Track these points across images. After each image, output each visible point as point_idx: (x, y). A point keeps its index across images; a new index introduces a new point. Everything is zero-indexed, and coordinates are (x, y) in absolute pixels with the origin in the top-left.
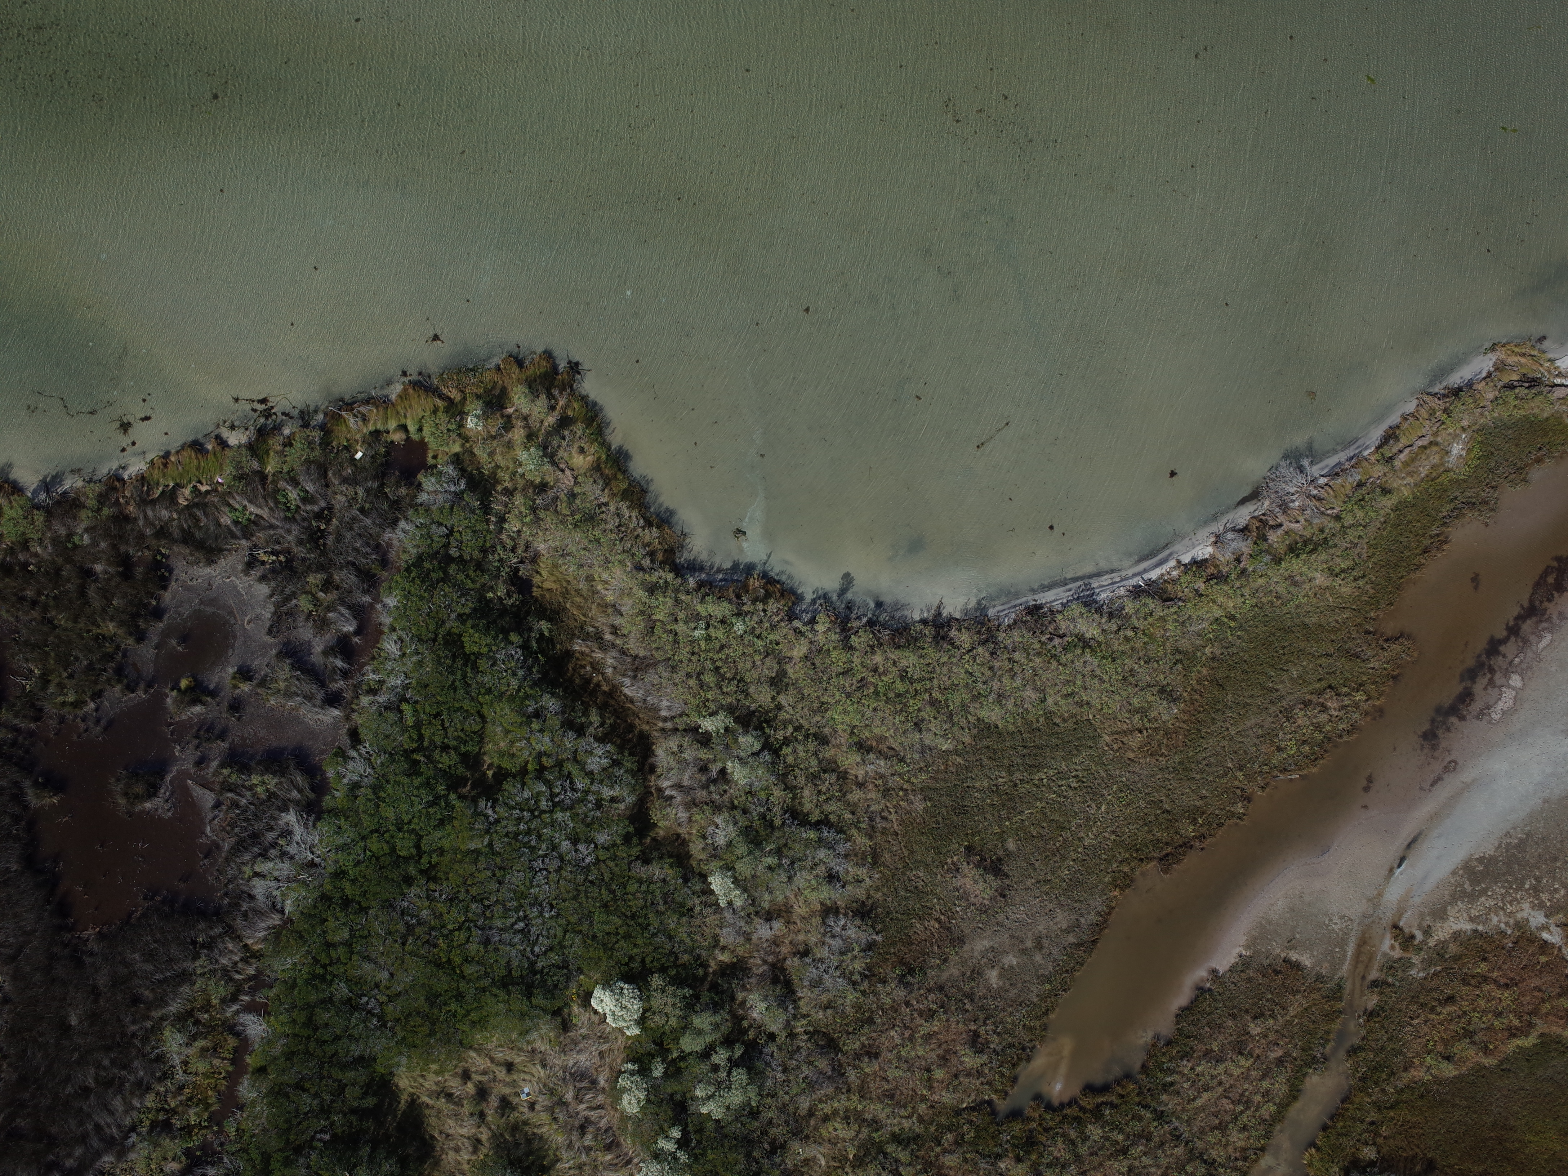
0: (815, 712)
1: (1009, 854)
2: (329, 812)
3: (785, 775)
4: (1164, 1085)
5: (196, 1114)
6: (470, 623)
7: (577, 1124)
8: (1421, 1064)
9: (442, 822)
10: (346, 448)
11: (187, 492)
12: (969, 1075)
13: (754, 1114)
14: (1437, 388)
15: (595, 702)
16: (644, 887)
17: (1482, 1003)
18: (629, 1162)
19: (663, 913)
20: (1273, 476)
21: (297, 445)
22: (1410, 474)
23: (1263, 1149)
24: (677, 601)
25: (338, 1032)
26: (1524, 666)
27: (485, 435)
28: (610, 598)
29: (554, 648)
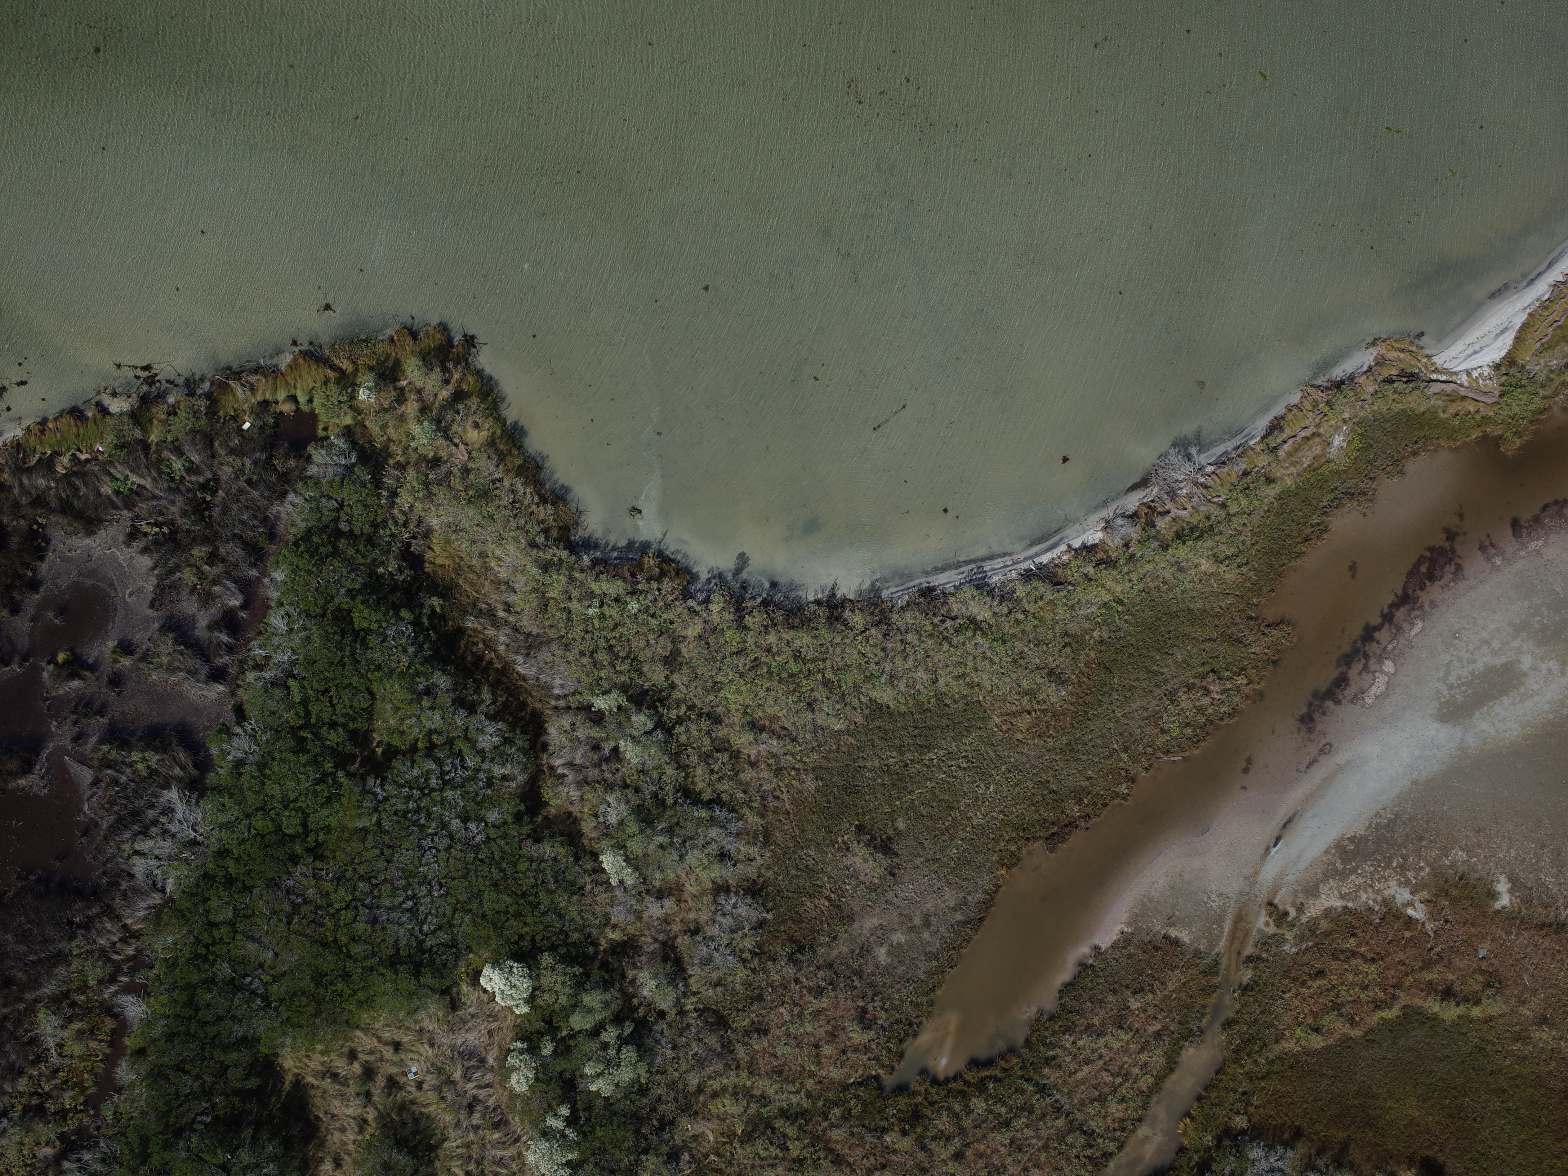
0: (708, 691)
1: (899, 833)
2: (213, 789)
3: (678, 754)
4: (1047, 1059)
5: (71, 1098)
6: (359, 598)
7: (465, 1102)
8: (1292, 1035)
9: (329, 800)
10: (233, 418)
11: (65, 460)
12: (856, 1050)
13: (643, 1091)
14: (1321, 381)
15: (487, 679)
16: (534, 866)
17: (1350, 977)
18: (517, 1140)
19: (553, 892)
20: (1162, 464)
21: (182, 414)
22: (1293, 464)
23: (1140, 1120)
24: (571, 579)
25: (221, 1012)
26: (1396, 652)
27: (377, 407)
28: (503, 574)
29: (446, 624)
